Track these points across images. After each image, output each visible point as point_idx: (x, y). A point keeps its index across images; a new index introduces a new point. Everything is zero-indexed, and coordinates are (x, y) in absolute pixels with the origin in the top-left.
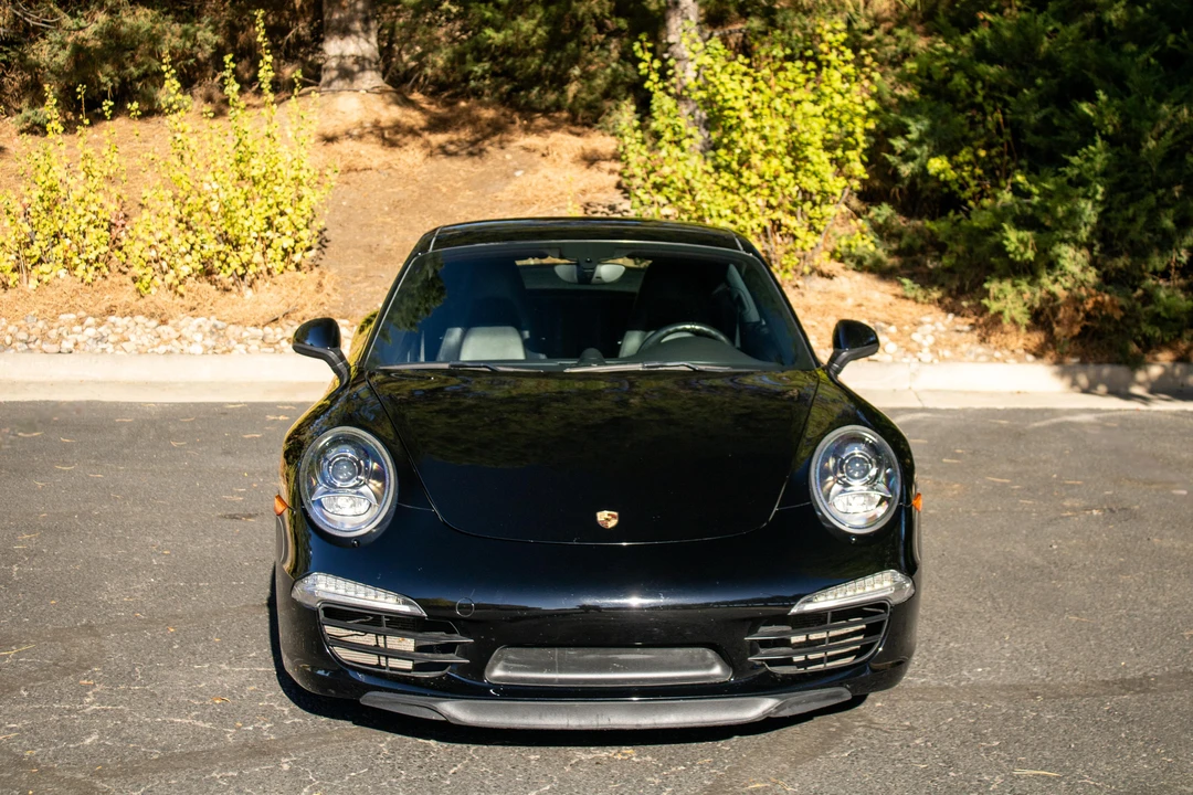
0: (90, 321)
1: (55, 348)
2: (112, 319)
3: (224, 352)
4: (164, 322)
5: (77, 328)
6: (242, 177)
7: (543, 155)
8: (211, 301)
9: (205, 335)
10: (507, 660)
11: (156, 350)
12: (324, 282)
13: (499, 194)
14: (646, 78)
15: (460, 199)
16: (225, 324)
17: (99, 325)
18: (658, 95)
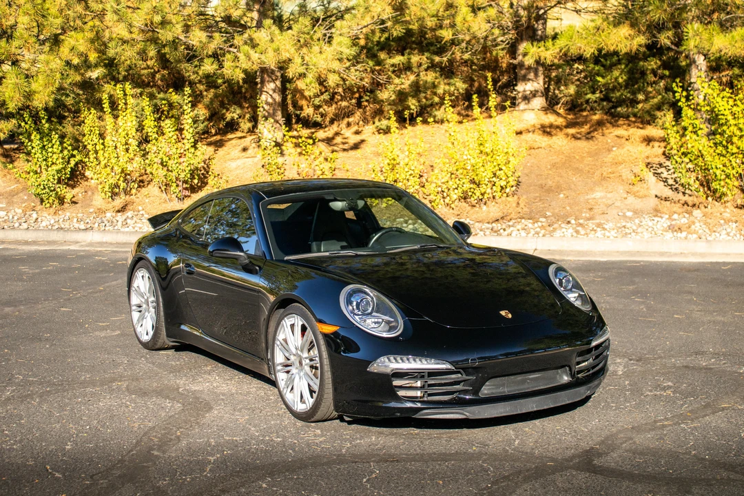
0: (410, 222)
6: (481, 152)
7: (627, 140)
12: (520, 202)
13: (605, 159)
14: (679, 100)
15: (585, 162)
17: (414, 224)
18: (685, 109)
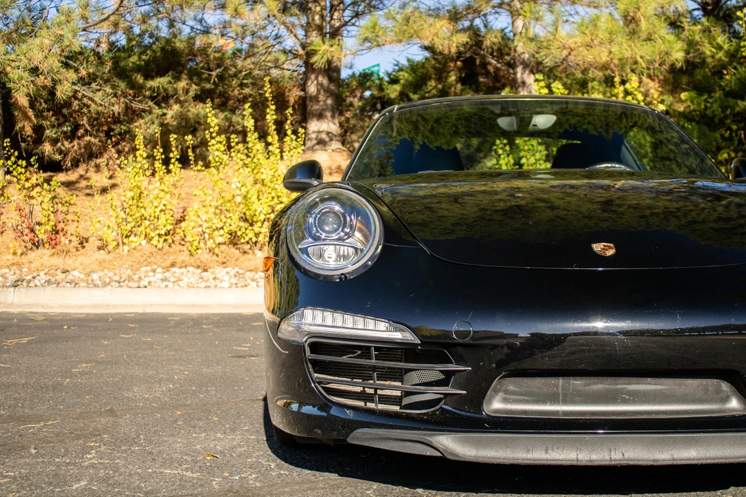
0: (160, 270)
1: (136, 285)
2: (173, 269)
3: (242, 287)
4: (205, 270)
5: (151, 274)
6: (256, 182)
8: (235, 258)
9: (231, 277)
10: (507, 392)
11: (199, 285)
16: (244, 271)
17: (165, 272)
